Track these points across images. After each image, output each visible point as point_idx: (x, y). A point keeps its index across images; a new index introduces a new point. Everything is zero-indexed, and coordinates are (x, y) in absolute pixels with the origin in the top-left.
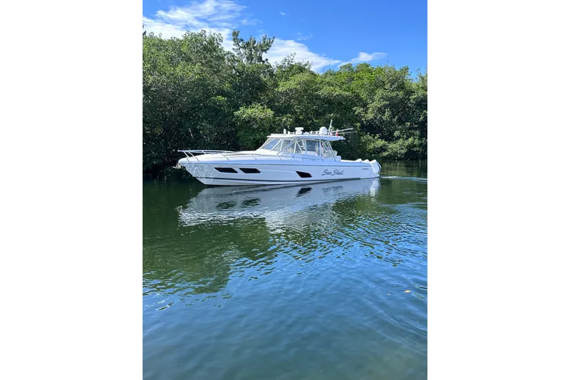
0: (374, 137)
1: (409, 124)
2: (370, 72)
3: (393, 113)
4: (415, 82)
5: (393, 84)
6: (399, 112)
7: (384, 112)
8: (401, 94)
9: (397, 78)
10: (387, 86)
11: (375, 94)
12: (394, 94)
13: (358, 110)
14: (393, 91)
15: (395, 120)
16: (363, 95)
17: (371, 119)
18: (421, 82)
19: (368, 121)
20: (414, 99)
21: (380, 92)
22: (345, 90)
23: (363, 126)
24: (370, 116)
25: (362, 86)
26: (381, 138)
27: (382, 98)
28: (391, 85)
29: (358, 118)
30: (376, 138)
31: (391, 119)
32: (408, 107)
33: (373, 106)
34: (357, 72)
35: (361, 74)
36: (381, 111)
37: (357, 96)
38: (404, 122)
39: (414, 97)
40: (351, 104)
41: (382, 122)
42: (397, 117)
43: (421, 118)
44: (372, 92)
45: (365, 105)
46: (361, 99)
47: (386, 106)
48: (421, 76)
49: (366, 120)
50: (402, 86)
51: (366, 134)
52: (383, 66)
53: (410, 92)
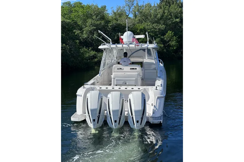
0: (88, 49)
2: (82, 7)
4: (110, 15)
8: (103, 22)
9: (100, 13)
10: (94, 17)
11: (87, 22)
12: (98, 22)
13: (77, 32)
14: (98, 20)
16: (80, 23)
17: (86, 38)
18: (114, 15)
19: (84, 39)
20: (110, 26)
21: (90, 21)
22: (67, 19)
23: (80, 42)
24: (85, 36)
25: (78, 16)
26: (93, 50)
27: (92, 24)
28: (96, 17)
29: (77, 37)
30: (90, 50)
32: (108, 31)
33: (86, 29)
34: (74, 7)
35: (77, 9)
36: (92, 33)
37: (76, 23)
39: (110, 24)
40: (72, 28)
43: (116, 38)
44: (85, 21)
45: (81, 29)
46: (78, 25)
48: (113, 12)
49: (82, 39)
50: (103, 18)
51: (83, 47)
52: (90, 4)
53: (108, 22)
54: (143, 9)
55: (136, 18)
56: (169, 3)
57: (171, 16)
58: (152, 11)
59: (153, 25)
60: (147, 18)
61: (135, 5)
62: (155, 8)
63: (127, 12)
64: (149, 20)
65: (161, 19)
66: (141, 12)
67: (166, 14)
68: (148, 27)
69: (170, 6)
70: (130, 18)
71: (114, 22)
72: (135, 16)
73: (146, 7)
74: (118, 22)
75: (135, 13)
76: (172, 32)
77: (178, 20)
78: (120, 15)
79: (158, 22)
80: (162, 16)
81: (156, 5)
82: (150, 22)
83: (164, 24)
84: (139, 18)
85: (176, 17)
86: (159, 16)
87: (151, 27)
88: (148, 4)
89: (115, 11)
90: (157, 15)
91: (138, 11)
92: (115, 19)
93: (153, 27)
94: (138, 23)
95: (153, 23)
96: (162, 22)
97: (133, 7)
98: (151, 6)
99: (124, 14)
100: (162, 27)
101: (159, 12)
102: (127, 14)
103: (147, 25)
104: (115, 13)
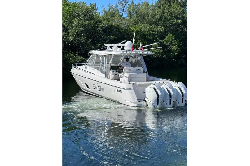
0: (74, 54)
1: (99, 45)
2: (68, 5)
3: (87, 36)
4: (101, 15)
5: (85, 15)
6: (91, 36)
7: (81, 36)
8: (92, 23)
9: (89, 12)
10: (82, 17)
11: (73, 22)
12: (87, 23)
14: (86, 20)
15: (89, 42)
17: (72, 41)
18: (105, 15)
19: (69, 43)
20: (101, 27)
21: (76, 21)
24: (71, 39)
26: (80, 55)
27: (79, 25)
28: (84, 17)
30: (76, 55)
31: (86, 41)
32: (98, 33)
33: (73, 31)
36: (79, 35)
38: (96, 44)
39: (101, 25)
41: (80, 43)
42: (90, 40)
44: (71, 21)
47: (82, 32)
48: (105, 11)
49: (67, 42)
50: (92, 18)
51: (69, 51)
52: (78, 2)
53: (98, 22)
54: (139, 9)
55: (131, 18)
56: (169, 2)
57: (172, 16)
58: (150, 11)
59: (151, 27)
60: (144, 19)
61: (130, 3)
62: (153, 7)
63: (120, 11)
64: (146, 21)
65: (160, 19)
66: (137, 12)
67: (166, 14)
68: (145, 29)
69: (170, 5)
70: (124, 18)
71: (106, 23)
72: (130, 16)
73: (142, 6)
74: (110, 23)
75: (130, 12)
76: (173, 35)
77: (179, 21)
78: (113, 15)
79: (156, 23)
80: (161, 16)
81: (154, 4)
82: (147, 23)
83: (163, 26)
84: (135, 18)
85: (178, 18)
86: (158, 16)
87: (148, 28)
88: (145, 2)
89: (107, 10)
90: (156, 15)
91: (134, 10)
92: (107, 19)
93: (151, 29)
94: (133, 24)
95: (151, 24)
96: (161, 24)
97: (128, 6)
98: (148, 5)
99: (117, 14)
100: (161, 29)
101: (158, 12)
102: (121, 14)
103: (144, 27)
104: (106, 12)
